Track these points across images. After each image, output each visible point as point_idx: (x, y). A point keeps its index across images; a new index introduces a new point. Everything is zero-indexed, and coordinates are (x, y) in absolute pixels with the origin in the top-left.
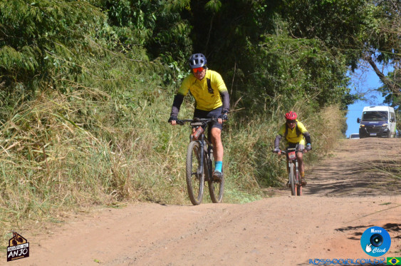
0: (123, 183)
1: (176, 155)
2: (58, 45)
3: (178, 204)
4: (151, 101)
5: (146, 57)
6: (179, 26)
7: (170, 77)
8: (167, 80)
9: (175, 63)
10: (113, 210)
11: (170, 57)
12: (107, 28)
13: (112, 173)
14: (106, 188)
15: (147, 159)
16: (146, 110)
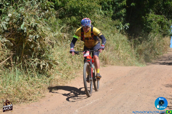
0: (106, 59)
1: (121, 51)
3: (122, 66)
4: (114, 34)
5: (111, 21)
6: (122, 11)
7: (119, 27)
9: (121, 22)
10: (104, 67)
11: (119, 21)
12: (101, 11)
13: (102, 56)
14: (101, 61)
15: (112, 52)
16: (112, 37)
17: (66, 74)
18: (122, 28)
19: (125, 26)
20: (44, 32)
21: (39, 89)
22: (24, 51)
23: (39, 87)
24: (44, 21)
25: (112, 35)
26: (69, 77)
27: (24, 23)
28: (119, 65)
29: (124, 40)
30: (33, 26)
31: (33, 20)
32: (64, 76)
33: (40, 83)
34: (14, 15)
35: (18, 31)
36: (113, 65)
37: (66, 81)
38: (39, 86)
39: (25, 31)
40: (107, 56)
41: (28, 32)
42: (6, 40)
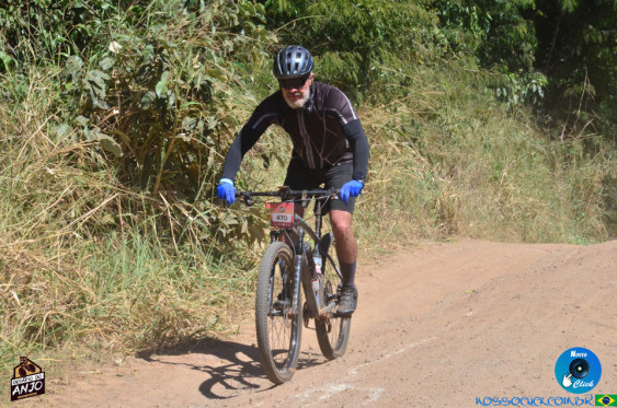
0: (452, 216)
1: (511, 187)
2: (385, 53)
3: (513, 242)
4: (484, 121)
5: (475, 68)
7: (505, 93)
8: (502, 95)
9: (512, 75)
10: (443, 244)
11: (506, 67)
12: (436, 30)
13: (439, 202)
14: (434, 220)
15: (476, 192)
16: (478, 132)
18: (516, 97)
19: (530, 90)
20: (233, 108)
21: (214, 308)
22: (163, 176)
23: (213, 303)
25: (477, 124)
27: (165, 76)
28: (503, 239)
29: (523, 144)
30: (198, 87)
31: (196, 66)
33: (218, 289)
34: (129, 48)
35: (143, 104)
36: (479, 236)
38: (213, 298)
39: (171, 102)
40: (456, 203)
41: (178, 108)
42: (101, 137)
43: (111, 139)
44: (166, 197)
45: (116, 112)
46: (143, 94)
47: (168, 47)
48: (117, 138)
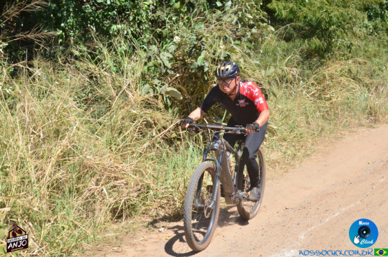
17: (293, 149)
20: (245, 68)
24: (245, 47)
26: (299, 154)
27: (204, 53)
30: (222, 58)
31: (221, 47)
32: (289, 152)
34: (184, 39)
35: (192, 69)
37: (292, 163)
39: (206, 69)
40: (378, 106)
41: (211, 69)
42: (169, 89)
43: (175, 90)
44: (207, 120)
45: (178, 75)
46: (191, 64)
47: (204, 36)
48: (179, 90)
